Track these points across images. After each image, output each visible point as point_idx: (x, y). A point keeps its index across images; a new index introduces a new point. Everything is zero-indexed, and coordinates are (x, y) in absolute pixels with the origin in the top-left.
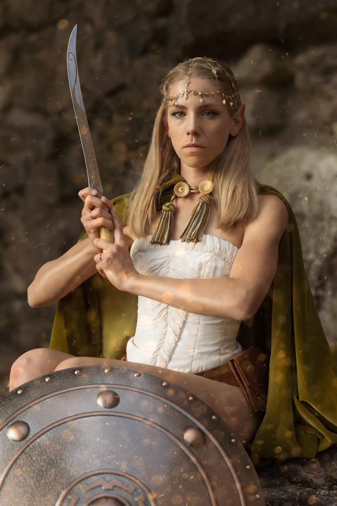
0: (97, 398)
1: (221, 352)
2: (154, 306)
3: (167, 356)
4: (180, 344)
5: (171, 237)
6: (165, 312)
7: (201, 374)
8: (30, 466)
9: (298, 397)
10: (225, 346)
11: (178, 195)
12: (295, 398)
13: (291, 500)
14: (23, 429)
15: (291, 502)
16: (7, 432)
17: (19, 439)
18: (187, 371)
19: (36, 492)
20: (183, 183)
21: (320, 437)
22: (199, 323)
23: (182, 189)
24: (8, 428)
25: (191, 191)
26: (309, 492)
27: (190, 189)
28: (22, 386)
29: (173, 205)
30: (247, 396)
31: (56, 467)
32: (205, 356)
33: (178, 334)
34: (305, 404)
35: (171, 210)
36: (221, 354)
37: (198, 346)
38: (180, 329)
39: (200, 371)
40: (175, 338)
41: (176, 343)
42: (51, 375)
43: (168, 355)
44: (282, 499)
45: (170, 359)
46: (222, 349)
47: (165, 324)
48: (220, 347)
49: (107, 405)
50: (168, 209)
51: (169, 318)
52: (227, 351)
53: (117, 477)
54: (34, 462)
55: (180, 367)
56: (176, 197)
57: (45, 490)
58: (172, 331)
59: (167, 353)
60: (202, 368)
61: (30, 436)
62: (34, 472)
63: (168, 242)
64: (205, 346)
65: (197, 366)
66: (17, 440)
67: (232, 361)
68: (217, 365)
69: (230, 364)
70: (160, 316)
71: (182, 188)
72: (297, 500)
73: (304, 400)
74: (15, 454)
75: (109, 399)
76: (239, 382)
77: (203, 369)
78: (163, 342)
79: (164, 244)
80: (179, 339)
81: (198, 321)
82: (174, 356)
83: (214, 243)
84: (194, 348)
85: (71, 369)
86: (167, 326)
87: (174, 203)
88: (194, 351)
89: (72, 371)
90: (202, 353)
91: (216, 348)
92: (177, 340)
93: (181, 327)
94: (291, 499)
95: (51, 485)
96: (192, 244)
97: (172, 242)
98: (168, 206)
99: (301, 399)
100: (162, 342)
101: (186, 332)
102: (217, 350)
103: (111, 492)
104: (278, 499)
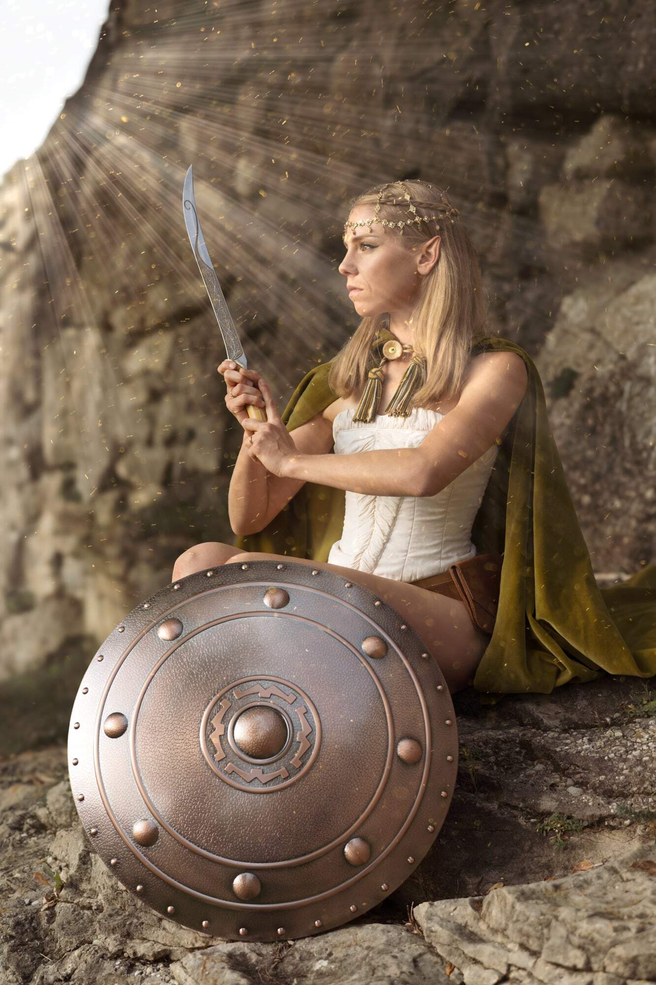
0: (264, 597)
1: (442, 556)
2: (360, 498)
3: (372, 561)
4: (389, 545)
5: (377, 412)
6: (371, 506)
7: (416, 583)
8: (179, 667)
9: (534, 616)
10: (447, 549)
11: (390, 358)
12: (530, 617)
13: (509, 742)
14: (175, 628)
15: (509, 744)
16: (157, 630)
17: (170, 638)
18: (397, 579)
19: (184, 696)
20: (394, 342)
21: (560, 668)
22: (413, 519)
23: (393, 350)
24: (159, 627)
25: (405, 351)
26: (535, 733)
27: (403, 349)
28: (180, 580)
29: (382, 372)
30: (470, 612)
31: (208, 671)
32: (420, 561)
33: (386, 534)
34: (544, 625)
35: (378, 378)
36: (441, 559)
37: (411, 548)
38: (390, 527)
39: (413, 579)
40: (383, 539)
41: (384, 544)
42: (214, 570)
43: (373, 559)
44: (499, 740)
45: (376, 564)
46: (443, 552)
47: (371, 521)
48: (440, 550)
49: (275, 605)
50: (375, 377)
51: (377, 513)
52: (450, 554)
53: (277, 684)
54: (185, 664)
55: (388, 575)
56: (387, 361)
57: (194, 694)
58: (380, 531)
59: (373, 557)
60: (416, 576)
61: (183, 634)
62: (184, 674)
63: (373, 419)
64: (421, 548)
65: (409, 575)
66: (168, 639)
67: (454, 567)
68: (435, 572)
69: (451, 571)
70: (366, 511)
71: (392, 348)
72: (517, 742)
73: (542, 618)
74: (164, 655)
75: (278, 598)
76: (461, 594)
77: (418, 577)
78: (369, 544)
79: (369, 422)
80: (388, 540)
81: (412, 517)
82: (381, 561)
83: (427, 418)
84: (407, 551)
85: (239, 563)
86: (374, 523)
87: (384, 369)
88: (406, 555)
89: (240, 565)
90: (418, 558)
91: (435, 551)
92: (385, 541)
93: (390, 524)
94: (510, 740)
95: (201, 689)
96: (400, 419)
97: (379, 418)
98: (375, 373)
99: (538, 617)
100: (367, 543)
101: (396, 532)
102: (436, 554)
103: (268, 700)
104: (493, 739)
